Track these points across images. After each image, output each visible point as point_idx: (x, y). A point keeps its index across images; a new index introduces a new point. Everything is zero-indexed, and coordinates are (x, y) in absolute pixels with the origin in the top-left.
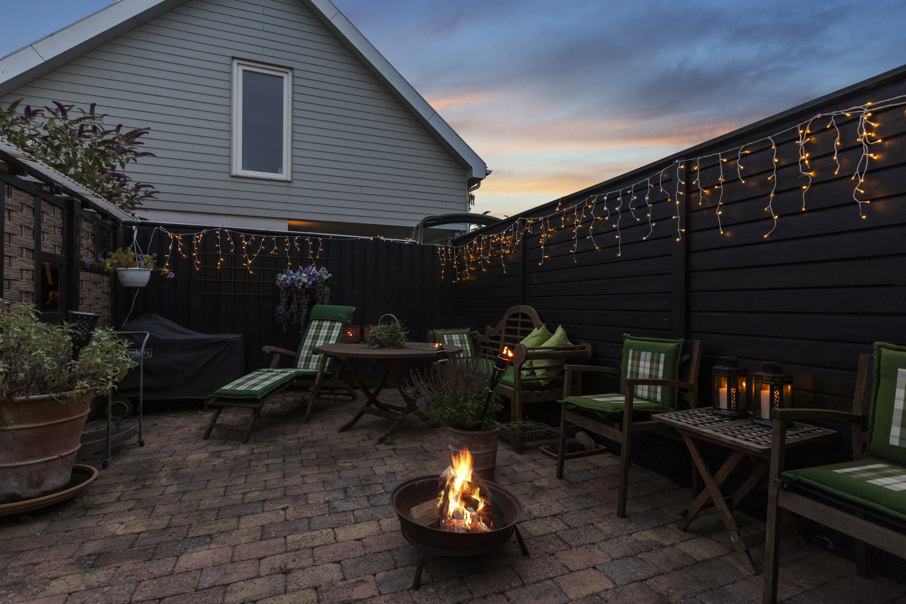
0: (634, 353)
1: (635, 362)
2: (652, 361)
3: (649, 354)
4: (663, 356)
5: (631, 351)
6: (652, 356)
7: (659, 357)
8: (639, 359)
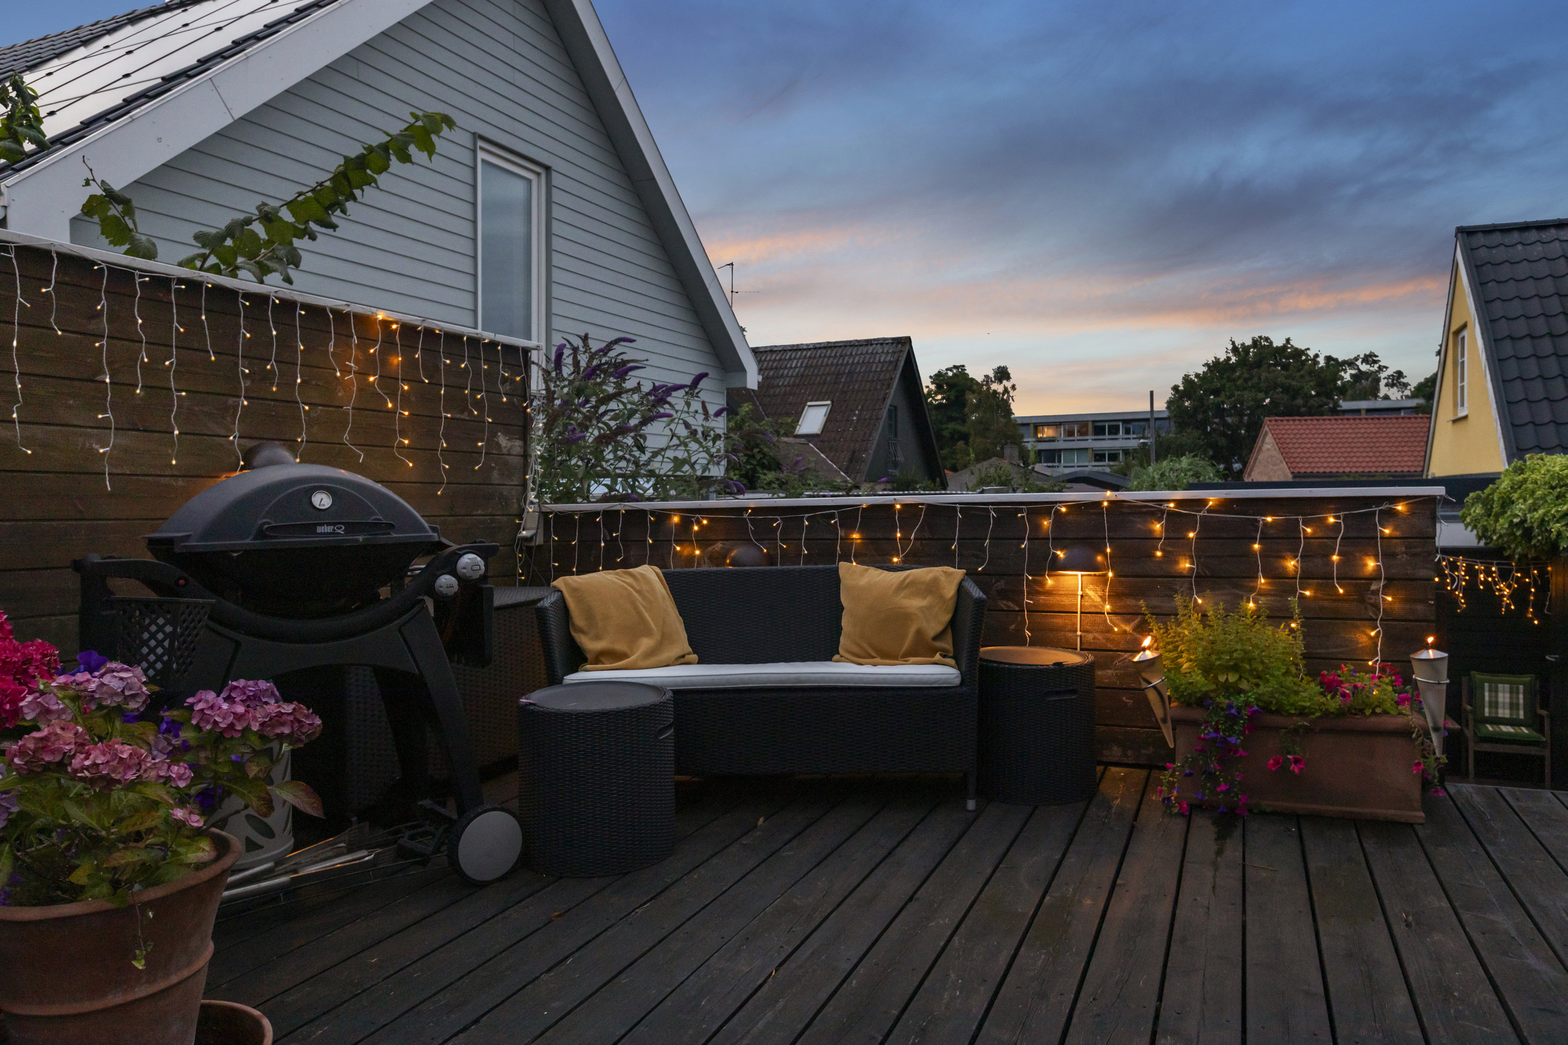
0: (1490, 687)
1: (1493, 694)
2: (1511, 692)
3: (1507, 686)
4: (1521, 687)
5: (1486, 685)
6: (1511, 689)
7: (1518, 689)
8: (1496, 692)
